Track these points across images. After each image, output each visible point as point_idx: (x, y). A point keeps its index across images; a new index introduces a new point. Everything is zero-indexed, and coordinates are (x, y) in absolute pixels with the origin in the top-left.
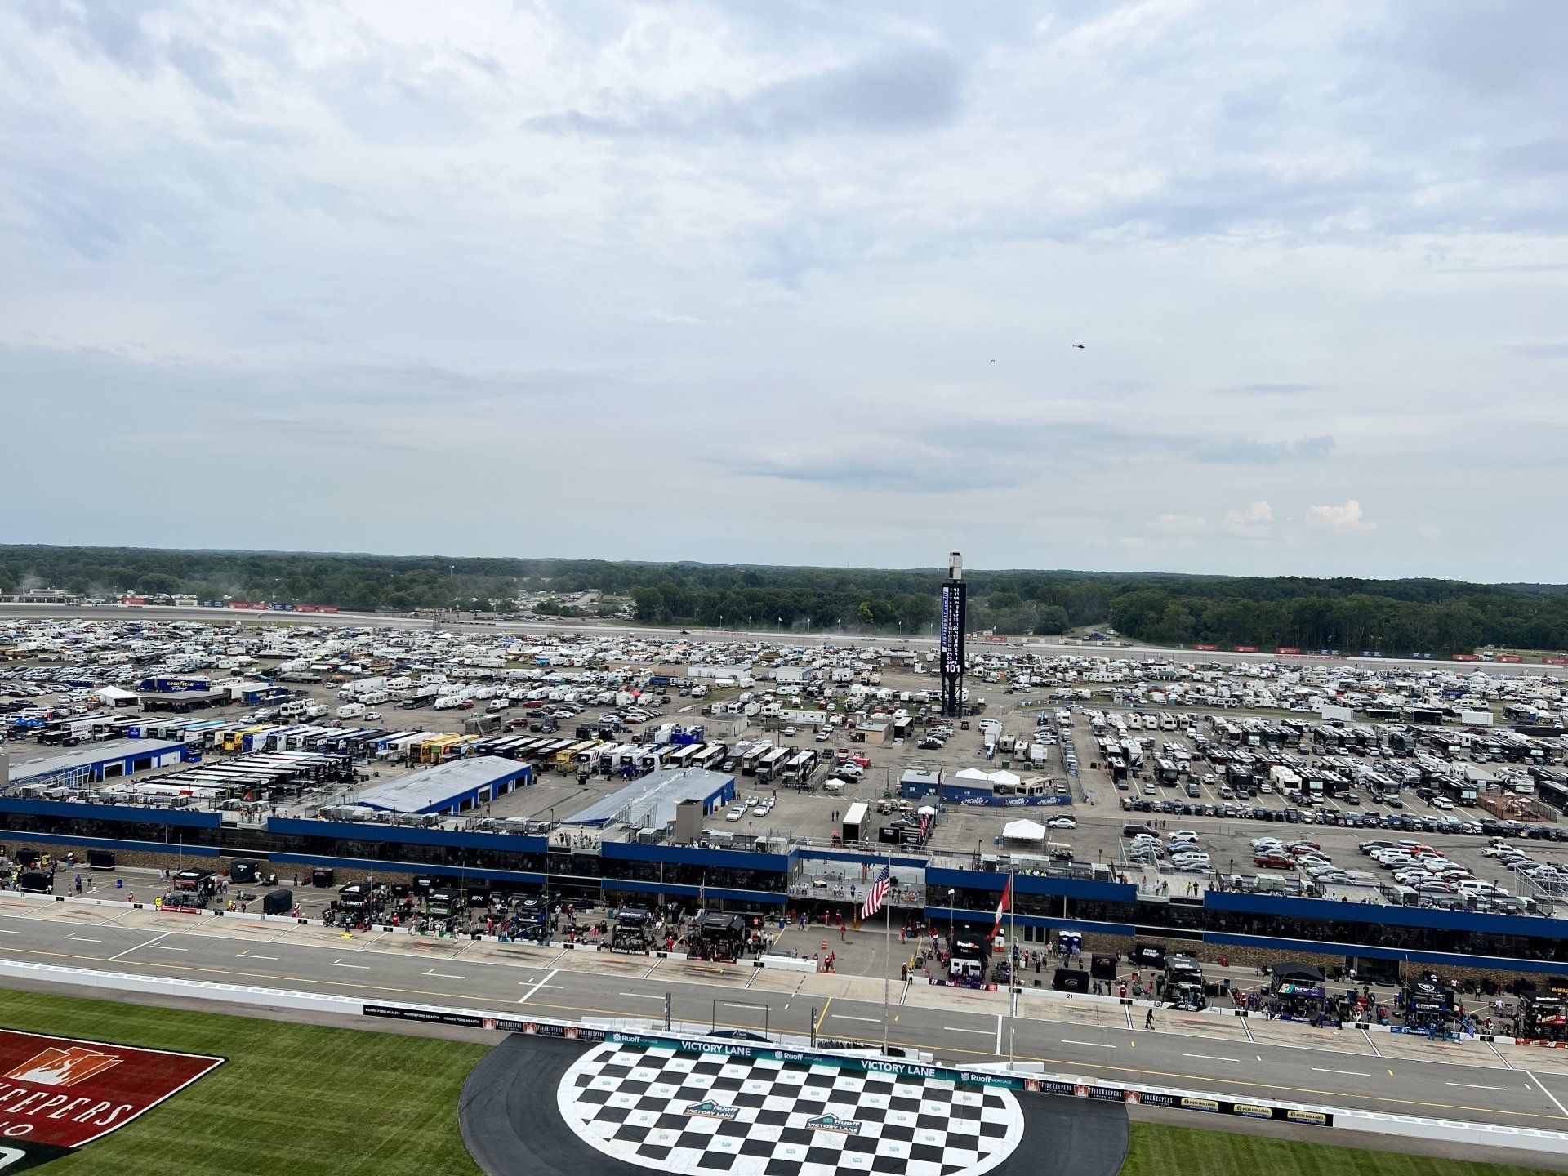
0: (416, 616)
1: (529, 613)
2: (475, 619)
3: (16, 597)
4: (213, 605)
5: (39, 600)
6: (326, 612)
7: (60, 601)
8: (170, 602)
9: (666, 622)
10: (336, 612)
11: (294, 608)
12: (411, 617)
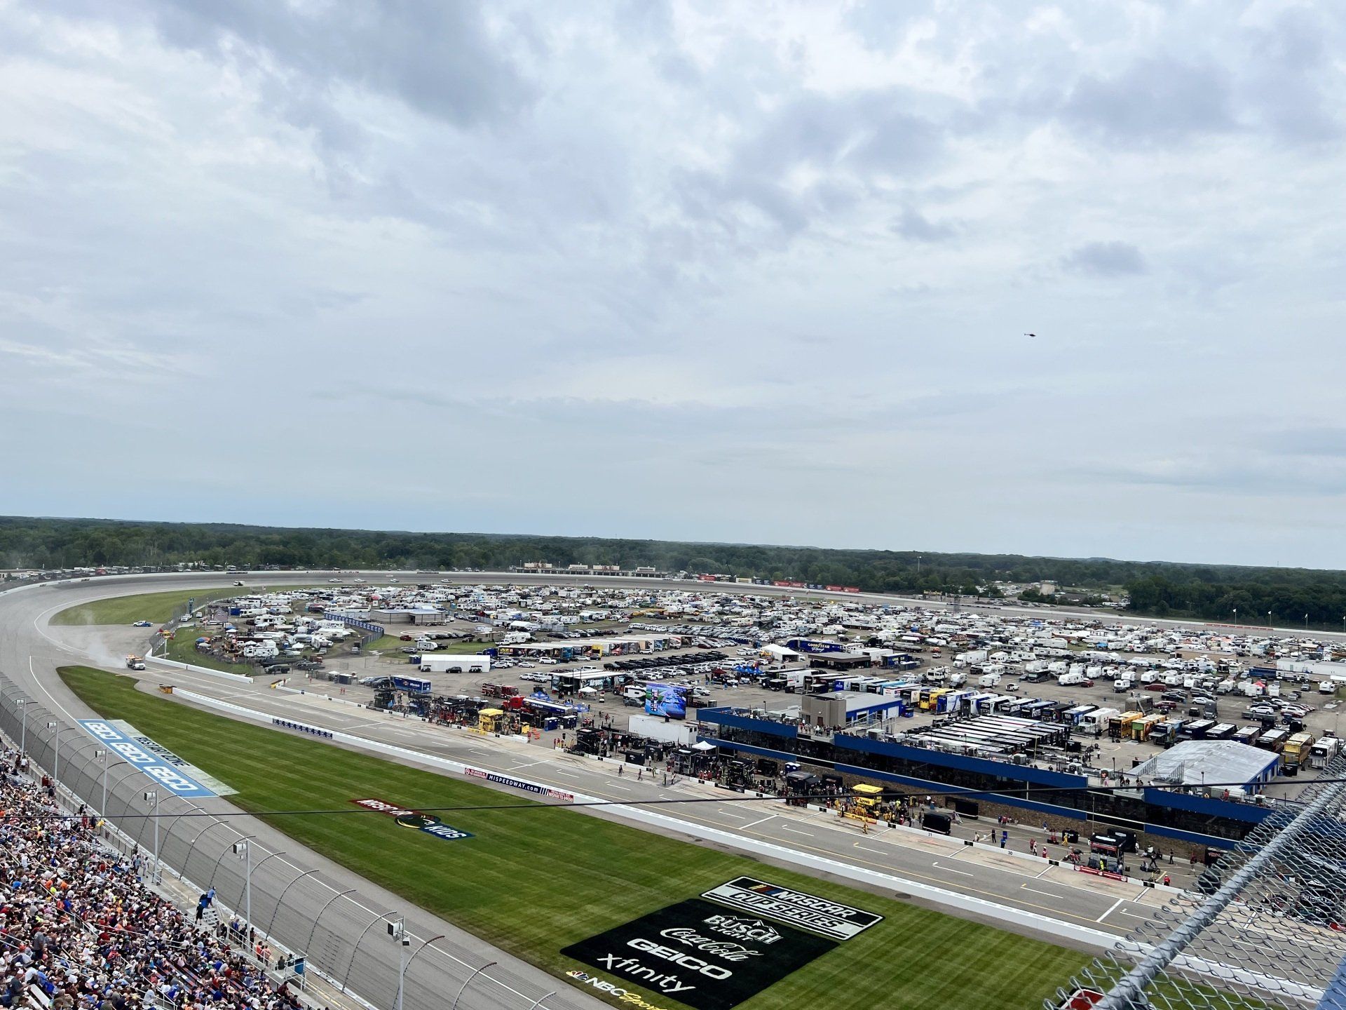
0: (924, 598)
1: (1015, 599)
2: (976, 603)
3: (630, 573)
4: (763, 583)
5: (645, 575)
6: (850, 592)
7: (658, 576)
8: (732, 580)
9: (1162, 613)
10: (858, 592)
11: (824, 588)
12: (919, 599)
